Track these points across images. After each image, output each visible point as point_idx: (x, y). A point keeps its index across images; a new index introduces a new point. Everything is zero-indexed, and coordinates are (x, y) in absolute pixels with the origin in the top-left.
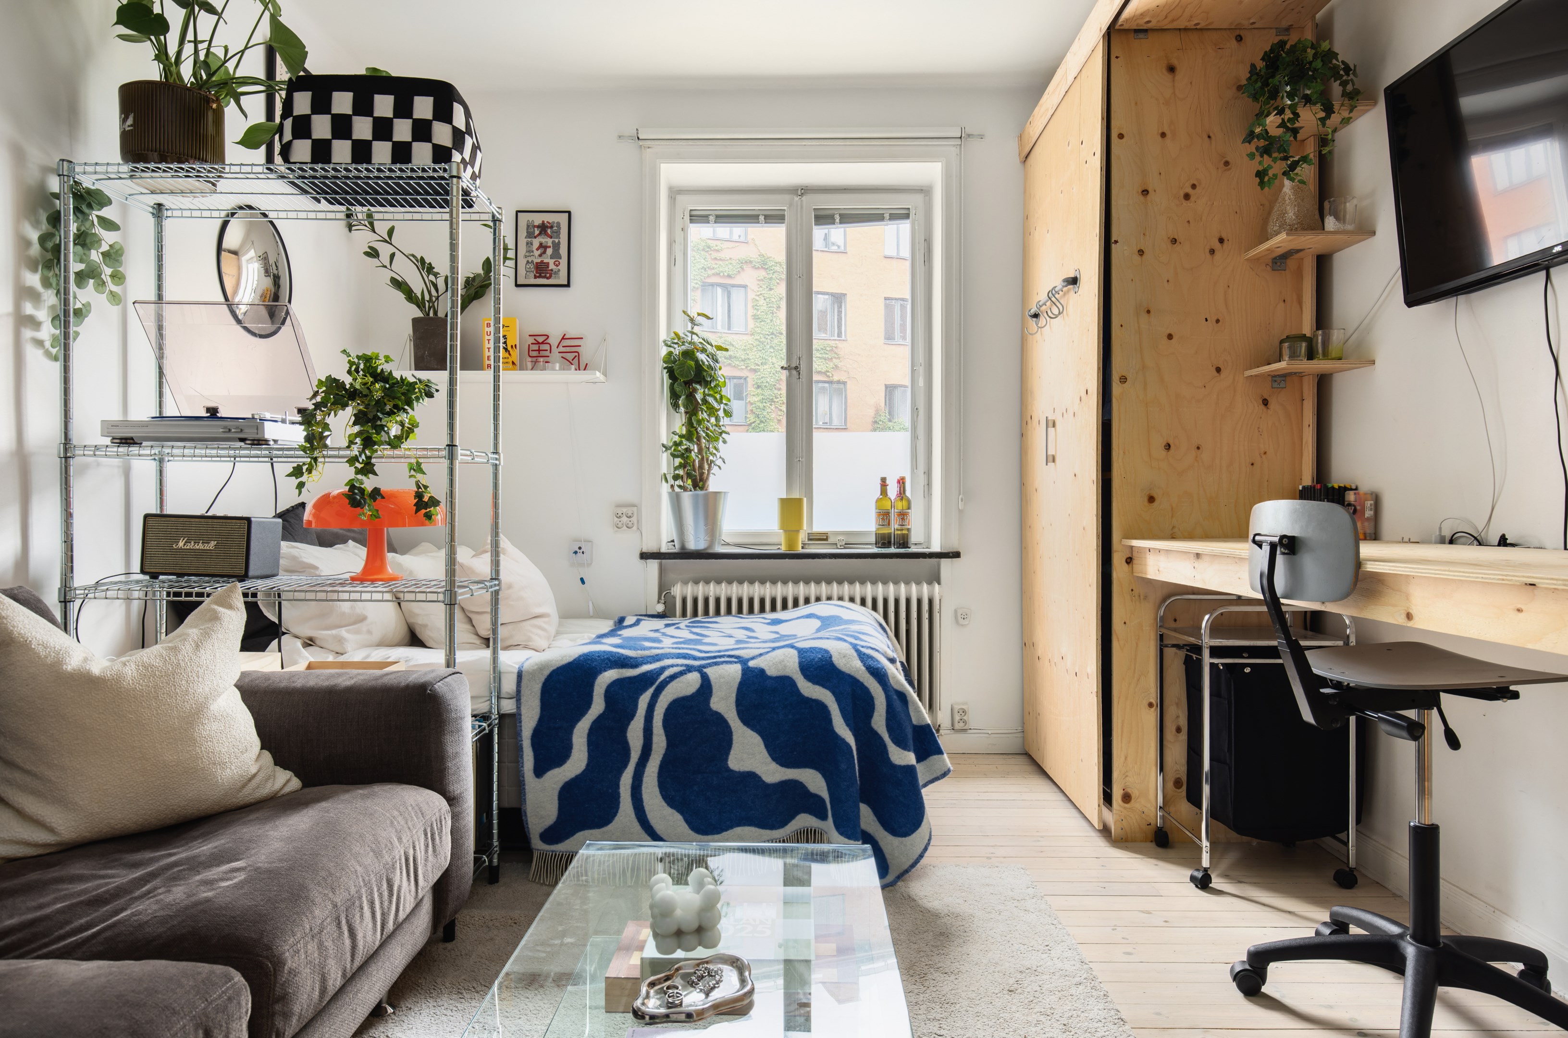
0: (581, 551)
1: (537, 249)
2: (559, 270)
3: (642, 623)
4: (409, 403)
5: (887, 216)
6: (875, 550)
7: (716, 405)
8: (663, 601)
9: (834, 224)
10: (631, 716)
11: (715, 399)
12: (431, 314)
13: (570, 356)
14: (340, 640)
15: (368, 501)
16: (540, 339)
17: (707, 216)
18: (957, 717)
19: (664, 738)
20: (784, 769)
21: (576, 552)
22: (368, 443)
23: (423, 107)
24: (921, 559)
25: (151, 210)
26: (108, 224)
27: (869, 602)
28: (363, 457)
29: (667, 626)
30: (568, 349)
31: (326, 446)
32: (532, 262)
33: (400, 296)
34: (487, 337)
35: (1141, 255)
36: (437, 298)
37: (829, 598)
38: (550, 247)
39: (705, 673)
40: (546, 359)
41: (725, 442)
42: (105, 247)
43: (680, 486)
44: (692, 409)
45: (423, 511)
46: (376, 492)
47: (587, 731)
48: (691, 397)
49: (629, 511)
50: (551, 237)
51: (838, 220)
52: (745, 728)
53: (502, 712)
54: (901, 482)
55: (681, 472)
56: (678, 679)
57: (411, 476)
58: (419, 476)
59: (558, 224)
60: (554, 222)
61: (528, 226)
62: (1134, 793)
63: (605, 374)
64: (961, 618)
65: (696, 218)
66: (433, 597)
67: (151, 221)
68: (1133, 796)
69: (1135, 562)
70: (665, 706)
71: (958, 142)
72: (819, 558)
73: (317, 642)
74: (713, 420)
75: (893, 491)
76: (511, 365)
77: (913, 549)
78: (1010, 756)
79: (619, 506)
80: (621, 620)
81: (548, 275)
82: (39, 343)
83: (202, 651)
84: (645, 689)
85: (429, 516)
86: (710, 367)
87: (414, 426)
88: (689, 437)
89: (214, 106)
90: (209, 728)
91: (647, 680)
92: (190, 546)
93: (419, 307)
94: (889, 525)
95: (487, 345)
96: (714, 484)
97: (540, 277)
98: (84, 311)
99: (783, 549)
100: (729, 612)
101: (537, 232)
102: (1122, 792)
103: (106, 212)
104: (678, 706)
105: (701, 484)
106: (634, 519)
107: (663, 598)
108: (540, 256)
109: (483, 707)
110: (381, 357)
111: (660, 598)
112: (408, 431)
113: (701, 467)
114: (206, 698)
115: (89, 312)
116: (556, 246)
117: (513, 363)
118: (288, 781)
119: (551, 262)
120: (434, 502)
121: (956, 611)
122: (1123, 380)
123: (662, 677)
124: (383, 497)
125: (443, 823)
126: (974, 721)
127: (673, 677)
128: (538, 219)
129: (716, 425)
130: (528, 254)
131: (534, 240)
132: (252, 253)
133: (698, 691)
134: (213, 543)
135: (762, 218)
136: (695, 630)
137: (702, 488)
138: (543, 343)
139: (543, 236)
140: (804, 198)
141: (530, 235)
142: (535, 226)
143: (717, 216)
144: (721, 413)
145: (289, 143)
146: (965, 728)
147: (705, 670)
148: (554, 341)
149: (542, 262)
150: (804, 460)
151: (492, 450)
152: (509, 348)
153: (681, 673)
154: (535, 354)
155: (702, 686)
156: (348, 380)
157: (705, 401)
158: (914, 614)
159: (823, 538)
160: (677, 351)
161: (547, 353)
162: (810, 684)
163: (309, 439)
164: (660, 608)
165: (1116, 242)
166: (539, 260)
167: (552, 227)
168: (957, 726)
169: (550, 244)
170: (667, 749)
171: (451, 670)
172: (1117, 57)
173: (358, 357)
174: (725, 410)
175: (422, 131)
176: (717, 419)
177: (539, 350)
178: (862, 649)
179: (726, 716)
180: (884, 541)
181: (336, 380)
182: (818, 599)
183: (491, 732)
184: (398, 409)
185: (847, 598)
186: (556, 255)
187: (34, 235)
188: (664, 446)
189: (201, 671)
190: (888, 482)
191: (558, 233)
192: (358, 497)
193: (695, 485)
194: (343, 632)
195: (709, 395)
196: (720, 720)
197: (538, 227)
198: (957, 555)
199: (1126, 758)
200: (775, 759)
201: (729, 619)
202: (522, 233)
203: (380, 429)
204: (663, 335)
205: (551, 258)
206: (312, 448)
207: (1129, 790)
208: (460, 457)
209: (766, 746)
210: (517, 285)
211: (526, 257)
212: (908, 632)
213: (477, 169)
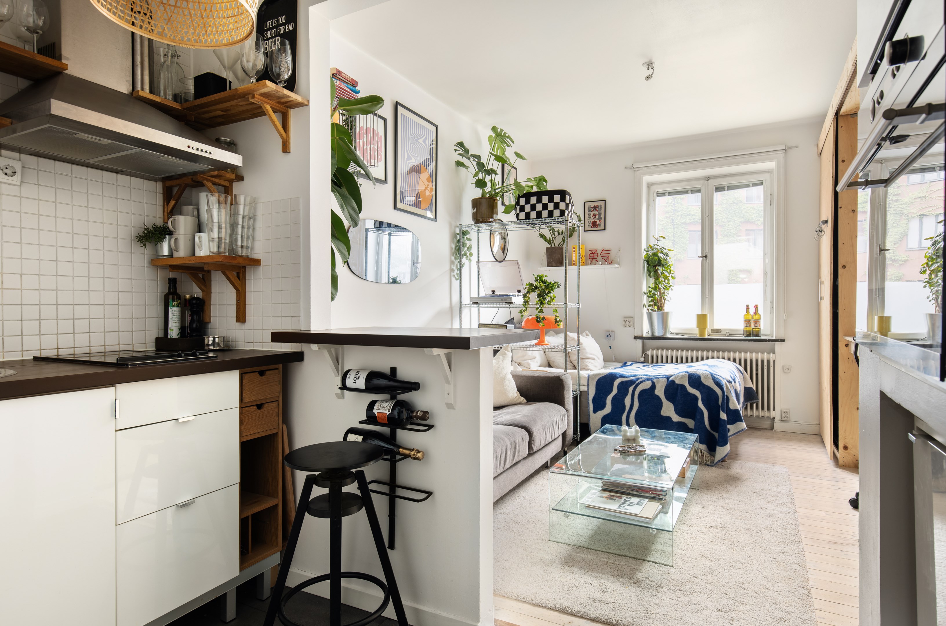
0: (610, 335)
1: (593, 216)
2: (601, 224)
3: (634, 365)
4: (552, 290)
5: (751, 185)
6: (743, 338)
7: (668, 275)
8: (644, 357)
9: (724, 191)
10: (627, 394)
11: (667, 272)
12: (553, 246)
13: (605, 258)
14: (529, 364)
15: (541, 321)
16: (594, 252)
17: (664, 193)
18: (783, 415)
19: (638, 403)
20: (680, 417)
21: (608, 336)
22: (542, 303)
23: (557, 198)
24: (764, 342)
25: (476, 231)
26: (469, 240)
27: (737, 361)
28: (540, 307)
29: (644, 366)
30: (605, 255)
31: (529, 304)
32: (591, 221)
33: (542, 240)
34: (573, 253)
35: (853, 212)
36: (555, 238)
37: (713, 358)
38: (597, 215)
39: (653, 381)
40: (596, 259)
41: (672, 290)
42: (468, 246)
43: (651, 309)
44: (657, 277)
45: (557, 324)
46: (544, 318)
47: (611, 399)
48: (656, 271)
49: (630, 320)
50: (598, 211)
51: (726, 189)
52: (667, 401)
53: (581, 391)
54: (756, 307)
55: (652, 303)
56: (643, 383)
57: (553, 313)
58: (556, 313)
59: (601, 206)
60: (599, 205)
61: (589, 208)
62: (849, 446)
63: (619, 265)
64: (786, 369)
65: (660, 194)
66: (560, 350)
67: (476, 234)
68: (849, 447)
69: (849, 346)
70: (638, 392)
71: (784, 151)
73: (522, 364)
74: (666, 281)
75: (752, 311)
76: (584, 264)
77: (762, 338)
79: (625, 317)
80: (625, 363)
81: (597, 226)
82: (454, 276)
84: (631, 386)
85: (559, 325)
86: (664, 259)
87: (554, 297)
88: (655, 289)
89: (495, 202)
90: (506, 382)
91: (631, 382)
93: (548, 243)
94: (750, 326)
95: (573, 256)
96: (666, 309)
97: (594, 227)
98: (464, 265)
99: (698, 336)
100: (672, 362)
101: (592, 209)
102: (843, 445)
103: (468, 236)
104: (642, 392)
105: (660, 308)
106: (631, 323)
107: (644, 355)
108: (594, 219)
109: (575, 389)
110: (544, 276)
111: (642, 355)
112: (553, 299)
113: (661, 301)
114: (505, 376)
116: (600, 214)
118: (523, 400)
119: (598, 221)
120: (560, 321)
121: (783, 366)
122: (844, 267)
123: (636, 382)
124: (546, 320)
126: (793, 417)
127: (641, 382)
128: (593, 204)
129: (667, 283)
130: (589, 218)
131: (591, 213)
133: (651, 387)
135: (690, 192)
136: (654, 368)
137: (661, 310)
139: (595, 211)
140: (709, 181)
141: (590, 211)
142: (591, 207)
143: (669, 193)
144: (670, 278)
145: (519, 214)
146: (787, 420)
148: (599, 252)
149: (594, 221)
150: (709, 297)
151: (577, 302)
152: (582, 257)
153: (645, 381)
154: (592, 257)
155: (652, 385)
156: (534, 283)
157: (662, 273)
158: (766, 367)
159: (718, 332)
160: (650, 253)
161: (596, 257)
162: (691, 388)
163: (525, 302)
164: (642, 359)
165: (840, 207)
166: (593, 221)
167: (598, 207)
168: (783, 419)
170: (639, 407)
171: (566, 373)
172: (841, 127)
173: (537, 276)
174: (672, 276)
175: (557, 206)
176: (668, 280)
177: (593, 256)
178: (713, 375)
179: (660, 397)
180: (748, 333)
181: (531, 284)
182: (708, 358)
183: (577, 395)
184: (549, 292)
185: (726, 358)
186: (600, 218)
187: (454, 246)
188: (644, 293)
190: (750, 307)
191: (601, 209)
192: (539, 320)
193: (658, 308)
194: (529, 361)
195: (664, 270)
196: (658, 398)
197: (593, 207)
198: (783, 341)
199: (845, 431)
200: (676, 413)
201: (672, 365)
202: (587, 210)
203: (545, 299)
204: (644, 246)
205: (598, 219)
206: (526, 305)
207: (847, 445)
208: (568, 307)
209: (674, 408)
210: (584, 231)
211: (588, 220)
212: (757, 375)
213: (572, 212)
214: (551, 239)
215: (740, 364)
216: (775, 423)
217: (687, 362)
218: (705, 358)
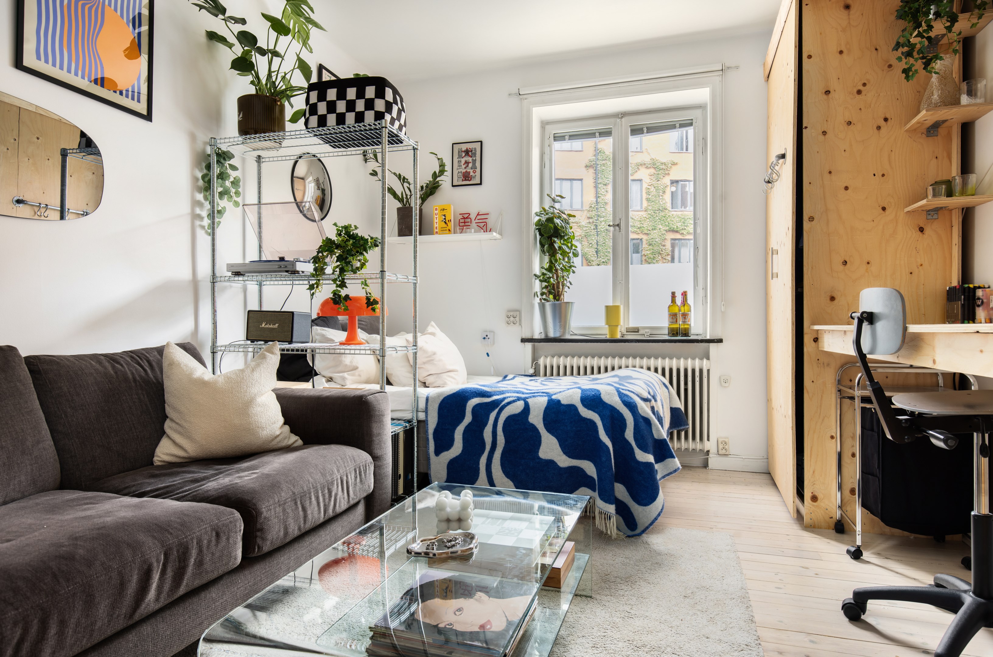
0: (487, 337)
1: (464, 165)
2: (475, 176)
3: (516, 378)
4: (366, 250)
5: (678, 125)
6: (667, 337)
7: (567, 250)
8: (534, 368)
9: (643, 133)
10: (486, 424)
11: (568, 246)
12: (407, 206)
13: (482, 225)
14: (344, 379)
15: (343, 301)
16: (466, 216)
17: (564, 136)
18: (721, 446)
19: (503, 438)
20: (570, 460)
21: (484, 338)
22: (343, 271)
23: (370, 92)
24: (695, 344)
25: (255, 159)
26: (234, 168)
27: (660, 371)
28: (340, 278)
30: (480, 221)
31: (324, 274)
32: (461, 172)
33: (390, 196)
34: (436, 216)
35: (825, 135)
36: (411, 196)
37: (627, 367)
38: (470, 162)
39: (527, 401)
40: (469, 227)
41: (574, 272)
42: (232, 179)
43: (545, 299)
44: (552, 252)
45: (371, 307)
46: (347, 297)
47: (462, 432)
48: (551, 245)
49: (515, 314)
50: (471, 157)
51: (645, 131)
52: (548, 434)
53: (419, 419)
54: (684, 294)
55: (544, 290)
56: (512, 404)
57: (363, 288)
58: (367, 289)
59: (475, 149)
60: (473, 148)
61: (459, 152)
62: (820, 496)
63: (501, 234)
64: (724, 381)
65: (558, 138)
67: (256, 164)
68: (819, 498)
69: (819, 340)
70: (504, 419)
71: (721, 73)
72: (629, 342)
73: (333, 380)
74: (566, 260)
75: (679, 300)
76: (448, 231)
77: (692, 337)
78: (758, 474)
79: (509, 311)
80: (506, 377)
81: (470, 179)
82: (203, 227)
83: (255, 373)
84: (493, 410)
85: (374, 310)
86: (562, 227)
87: (366, 261)
88: (550, 269)
89: (279, 103)
90: (256, 410)
91: (495, 404)
92: (267, 326)
93: (400, 201)
94: (677, 322)
95: (435, 221)
96: (567, 297)
97: (466, 180)
98: (222, 211)
99: (608, 337)
100: (572, 374)
101: (464, 154)
102: (811, 494)
103: (232, 162)
104: (511, 419)
105: (557, 297)
106: (517, 319)
107: (534, 366)
108: (465, 168)
110: (353, 226)
111: (532, 366)
112: (363, 264)
113: (558, 287)
114: (255, 395)
115: (225, 211)
116: (474, 161)
117: (449, 230)
118: (296, 441)
119: (471, 171)
120: (375, 302)
121: (720, 377)
122: (811, 219)
123: (503, 403)
124: (351, 300)
125: (368, 467)
126: (732, 450)
127: (509, 403)
128: (464, 147)
129: (567, 262)
130: (459, 168)
131: (462, 159)
132: (311, 179)
133: (522, 411)
134: (277, 325)
135: (597, 134)
136: (543, 383)
137: (558, 300)
138: (467, 218)
139: (467, 157)
140: (623, 119)
141: (460, 156)
142: (462, 151)
143: (570, 136)
144: (571, 255)
145: (308, 118)
146: (726, 454)
147: (527, 400)
148: (473, 216)
149: (466, 172)
150: (623, 282)
151: (414, 275)
152: (447, 222)
153: (514, 401)
154: (463, 224)
155: (524, 408)
156: (336, 239)
157: (560, 248)
158: (697, 379)
159: (636, 330)
160: (544, 218)
161: (469, 224)
162: (586, 410)
163: (315, 269)
164: (531, 371)
165: (806, 128)
166: (465, 171)
167: (471, 151)
168: (720, 452)
169: (471, 161)
170: (505, 444)
171: (382, 390)
173: (342, 227)
174: (573, 253)
176: (569, 259)
177: (465, 222)
178: (622, 391)
179: (537, 426)
180: (674, 332)
181: (330, 239)
182: (620, 368)
183: (413, 428)
184: (359, 253)
185: (645, 367)
186: (474, 167)
187: (199, 175)
188: (535, 275)
189: (254, 382)
190: (676, 295)
191: (475, 154)
192: (337, 299)
193: (555, 298)
194: (345, 375)
195: (563, 244)
196: (534, 429)
197: (464, 151)
198: (720, 341)
199: (814, 472)
200: (565, 453)
201: (571, 378)
202: (456, 156)
203: (349, 264)
204: (536, 208)
205: (471, 169)
206: (318, 275)
207: (816, 494)
208: (387, 277)
209: (560, 445)
210: (453, 186)
211: (458, 169)
212: (686, 390)
213: (402, 122)
214: (404, 196)
215: (664, 374)
216: (709, 459)
217: (592, 373)
218: (616, 367)
